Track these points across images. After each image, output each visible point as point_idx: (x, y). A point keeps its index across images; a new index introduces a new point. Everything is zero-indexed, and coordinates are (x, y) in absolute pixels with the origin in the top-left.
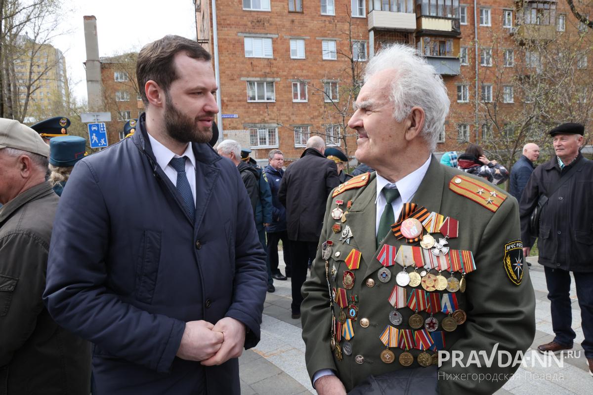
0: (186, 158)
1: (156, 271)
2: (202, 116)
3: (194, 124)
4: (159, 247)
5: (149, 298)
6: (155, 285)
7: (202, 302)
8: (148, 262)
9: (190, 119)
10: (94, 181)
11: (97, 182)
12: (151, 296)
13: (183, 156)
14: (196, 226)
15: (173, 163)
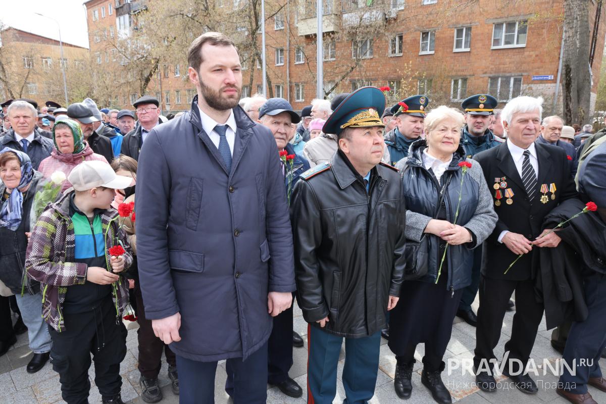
0: (227, 126)
1: (200, 207)
2: (224, 88)
3: (218, 95)
4: (201, 190)
5: (195, 226)
6: (199, 217)
7: (232, 231)
8: (193, 200)
9: (214, 91)
10: (159, 144)
11: (160, 144)
12: (195, 225)
13: (225, 124)
14: (230, 175)
15: (216, 129)
